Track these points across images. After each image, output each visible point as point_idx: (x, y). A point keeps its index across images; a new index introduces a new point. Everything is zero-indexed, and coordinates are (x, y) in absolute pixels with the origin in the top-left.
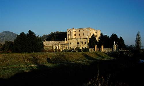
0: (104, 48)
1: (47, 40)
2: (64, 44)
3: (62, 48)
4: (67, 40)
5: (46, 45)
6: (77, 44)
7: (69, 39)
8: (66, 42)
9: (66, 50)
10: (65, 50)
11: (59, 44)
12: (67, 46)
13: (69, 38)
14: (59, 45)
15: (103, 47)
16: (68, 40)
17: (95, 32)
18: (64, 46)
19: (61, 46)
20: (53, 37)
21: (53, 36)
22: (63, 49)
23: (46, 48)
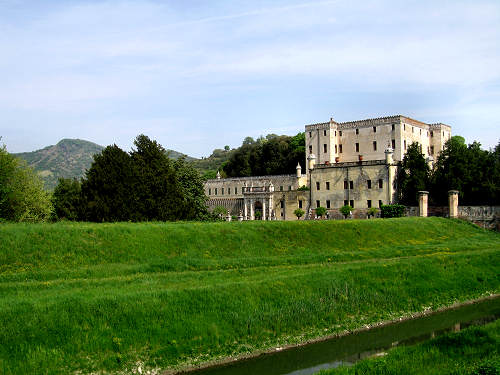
0: (460, 204)
4: (303, 172)
6: (346, 187)
7: (312, 167)
11: (272, 189)
12: (304, 198)
13: (313, 162)
14: (269, 193)
15: (456, 202)
16: (311, 171)
17: (425, 132)
18: (290, 198)
19: (279, 197)
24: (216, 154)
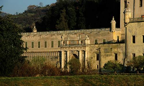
1: (42, 28)
2: (109, 43)
3: (98, 58)
4: (118, 26)
5: (36, 45)
7: (127, 21)
8: (116, 34)
9: (114, 67)
10: (111, 68)
11: (88, 42)
12: (120, 50)
13: (129, 15)
14: (84, 45)
16: (125, 24)
18: (106, 51)
19: (95, 50)
20: (63, 15)
21: (64, 11)
22: (104, 61)
23: (37, 60)
24: (31, 10)
